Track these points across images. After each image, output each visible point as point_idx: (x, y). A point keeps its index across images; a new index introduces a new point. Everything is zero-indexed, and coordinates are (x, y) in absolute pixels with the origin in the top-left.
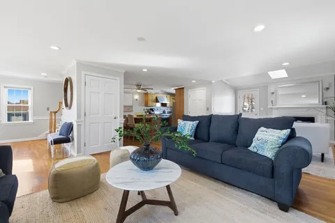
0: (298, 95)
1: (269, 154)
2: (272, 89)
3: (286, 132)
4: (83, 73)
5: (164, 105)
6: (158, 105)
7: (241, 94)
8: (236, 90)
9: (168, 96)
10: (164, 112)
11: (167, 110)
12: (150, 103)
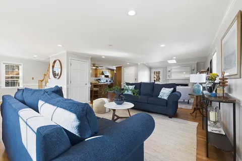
0: (182, 72)
1: (166, 98)
2: (169, 69)
3: (172, 89)
4: (70, 58)
5: (107, 76)
6: (103, 76)
7: (153, 71)
8: (150, 69)
9: (110, 71)
10: (107, 81)
11: (109, 80)
12: (98, 75)
